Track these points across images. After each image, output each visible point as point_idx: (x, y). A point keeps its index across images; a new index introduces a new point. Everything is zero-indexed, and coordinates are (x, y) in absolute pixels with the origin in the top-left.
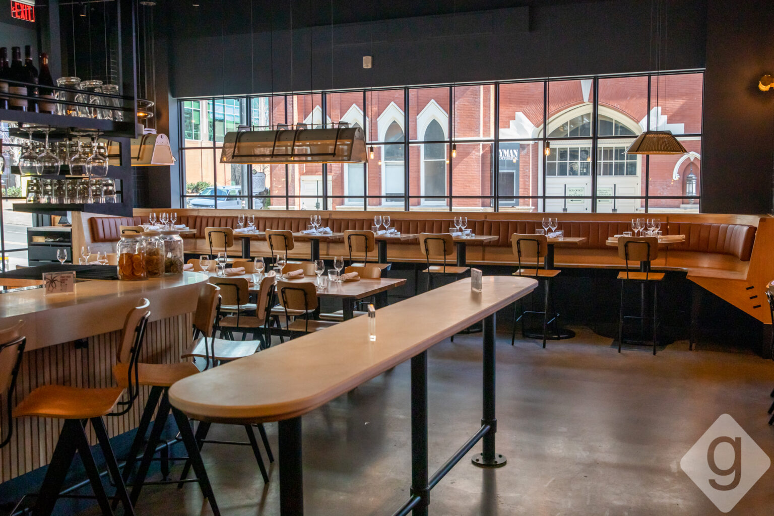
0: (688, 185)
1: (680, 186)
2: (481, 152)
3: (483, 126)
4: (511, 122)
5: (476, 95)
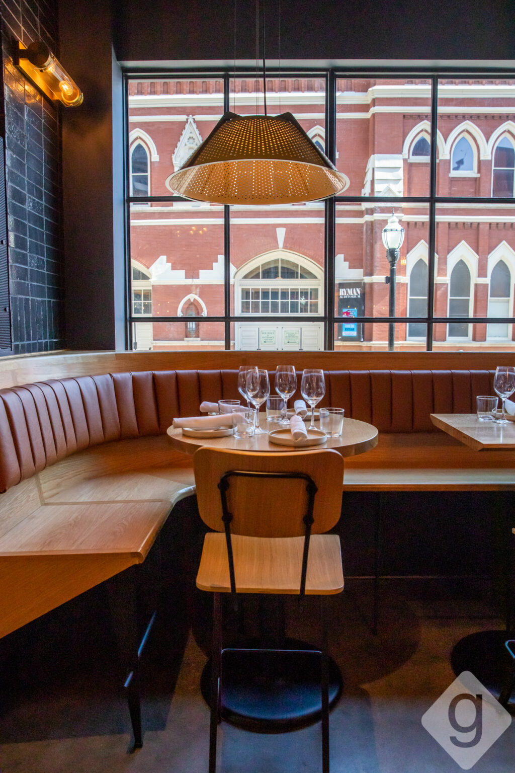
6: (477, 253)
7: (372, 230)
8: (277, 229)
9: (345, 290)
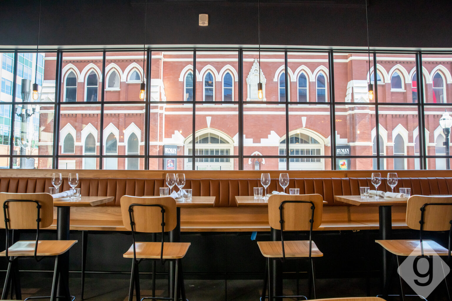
0: (256, 166)
1: (252, 166)
2: (158, 149)
3: (159, 136)
4: (173, 135)
5: (156, 121)
6: (408, 130)
7: (353, 118)
8: (302, 117)
9: (340, 149)
